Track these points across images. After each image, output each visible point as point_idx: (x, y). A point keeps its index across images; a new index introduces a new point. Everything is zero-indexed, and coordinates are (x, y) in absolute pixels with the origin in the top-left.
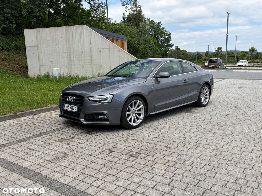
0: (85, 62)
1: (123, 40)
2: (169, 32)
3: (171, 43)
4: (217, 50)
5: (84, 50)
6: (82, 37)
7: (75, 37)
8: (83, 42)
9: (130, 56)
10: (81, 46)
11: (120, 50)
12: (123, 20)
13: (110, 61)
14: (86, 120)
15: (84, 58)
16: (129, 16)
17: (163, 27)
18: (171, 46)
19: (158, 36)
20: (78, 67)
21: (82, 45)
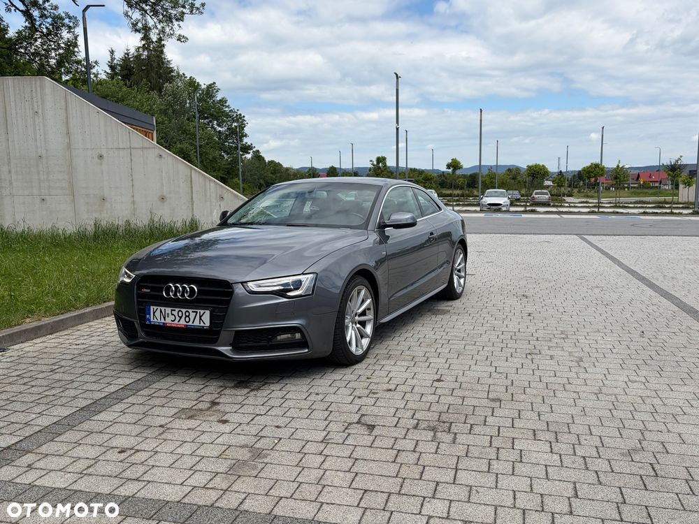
0: (49, 187)
1: (148, 126)
2: (239, 113)
3: (245, 140)
4: (375, 163)
5: (47, 150)
6: (40, 111)
7: (14, 112)
8: (44, 126)
9: (193, 171)
10: (36, 140)
11: (164, 155)
12: (109, 71)
13: (133, 185)
14: (237, 348)
15: (48, 173)
16: (126, 59)
17: (223, 98)
18: (246, 149)
19: (211, 121)
20: (24, 203)
21: (38, 136)
